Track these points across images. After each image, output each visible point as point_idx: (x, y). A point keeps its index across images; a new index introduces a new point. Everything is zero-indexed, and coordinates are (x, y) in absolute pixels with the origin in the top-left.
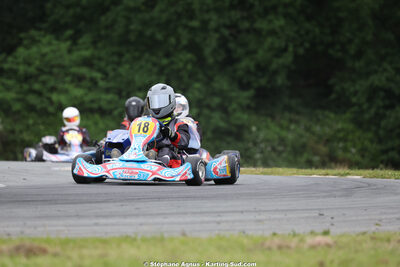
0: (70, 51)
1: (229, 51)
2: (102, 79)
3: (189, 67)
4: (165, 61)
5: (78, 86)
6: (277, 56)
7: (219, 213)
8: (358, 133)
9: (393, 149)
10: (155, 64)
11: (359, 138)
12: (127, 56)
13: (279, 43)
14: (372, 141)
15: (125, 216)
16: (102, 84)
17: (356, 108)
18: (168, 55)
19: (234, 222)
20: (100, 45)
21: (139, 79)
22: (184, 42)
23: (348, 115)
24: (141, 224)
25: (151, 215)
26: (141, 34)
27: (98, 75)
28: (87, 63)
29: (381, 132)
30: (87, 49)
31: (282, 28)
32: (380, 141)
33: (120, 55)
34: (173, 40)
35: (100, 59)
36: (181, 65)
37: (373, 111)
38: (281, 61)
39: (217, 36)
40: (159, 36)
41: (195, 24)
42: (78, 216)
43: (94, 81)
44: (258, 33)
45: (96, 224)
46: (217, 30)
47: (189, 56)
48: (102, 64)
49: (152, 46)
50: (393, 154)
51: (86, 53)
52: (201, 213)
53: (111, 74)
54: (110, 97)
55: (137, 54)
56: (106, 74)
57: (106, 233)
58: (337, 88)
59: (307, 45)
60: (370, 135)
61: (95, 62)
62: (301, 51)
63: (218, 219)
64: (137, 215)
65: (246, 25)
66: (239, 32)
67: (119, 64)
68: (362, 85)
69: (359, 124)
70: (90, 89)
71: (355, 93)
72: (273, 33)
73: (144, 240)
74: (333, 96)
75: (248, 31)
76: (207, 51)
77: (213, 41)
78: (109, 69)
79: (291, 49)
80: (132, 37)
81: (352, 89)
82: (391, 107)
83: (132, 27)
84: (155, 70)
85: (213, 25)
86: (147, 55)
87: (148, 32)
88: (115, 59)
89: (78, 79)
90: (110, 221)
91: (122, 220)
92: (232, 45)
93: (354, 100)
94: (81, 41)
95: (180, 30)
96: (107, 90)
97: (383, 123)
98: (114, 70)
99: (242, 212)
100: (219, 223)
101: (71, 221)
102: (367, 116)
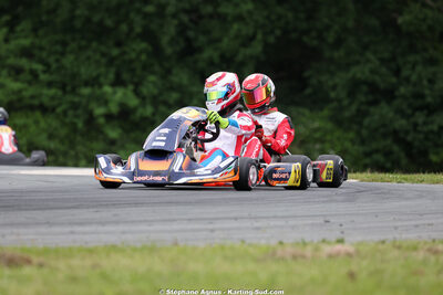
0: (6, 40)
1: (188, 40)
2: (44, 72)
3: (143, 57)
4: (115, 52)
5: (16, 80)
6: (244, 45)
7: (211, 220)
8: (338, 133)
9: (377, 151)
10: (103, 55)
11: (338, 139)
12: (73, 46)
13: (247, 30)
14: (353, 142)
15: (103, 223)
16: (43, 77)
17: (335, 104)
18: (119, 44)
19: (229, 229)
20: (41, 32)
21: (86, 71)
22: (138, 29)
23: (326, 112)
24: (124, 233)
25: (133, 222)
26: (88, 20)
27: (38, 67)
28: (27, 53)
29: (365, 132)
30: (26, 37)
31: (250, 12)
32: (363, 142)
33: (64, 44)
34: (124, 27)
35: (41, 48)
36: (133, 55)
37: (354, 108)
38: (249, 51)
39: (175, 22)
40: (109, 22)
41: (150, 9)
42: (49, 224)
43: (34, 74)
44: (223, 18)
45: (72, 233)
46: (174, 16)
47: (144, 45)
48: (44, 54)
49: (101, 33)
50: (379, 157)
51: (26, 42)
52: (190, 220)
53: (54, 66)
54: (52, 92)
55: (84, 43)
56: (47, 65)
57: (86, 243)
58: (314, 81)
59: (278, 32)
60: (351, 135)
61: (36, 52)
62: (271, 39)
63: (211, 226)
64: (117, 223)
65: (208, 9)
66: (201, 17)
67: (63, 54)
68: (341, 78)
69: (338, 122)
70: (30, 83)
71: (334, 88)
72: (240, 18)
73: (135, 250)
74: (308, 91)
75: (211, 16)
76: (165, 40)
77: (171, 29)
78: (52, 60)
79: (259, 36)
80: (78, 24)
81: (331, 83)
82: (375, 103)
83: (78, 12)
84: (104, 60)
85: (170, 10)
86: (94, 44)
87: (96, 18)
88: (59, 48)
89: (17, 72)
90: (87, 229)
91: (100, 228)
92: (191, 34)
93: (333, 95)
94: (18, 28)
95: (132, 15)
96: (50, 85)
97: (366, 121)
98: (57, 61)
99: (236, 219)
100: (212, 231)
101: (43, 229)
102: (347, 114)
